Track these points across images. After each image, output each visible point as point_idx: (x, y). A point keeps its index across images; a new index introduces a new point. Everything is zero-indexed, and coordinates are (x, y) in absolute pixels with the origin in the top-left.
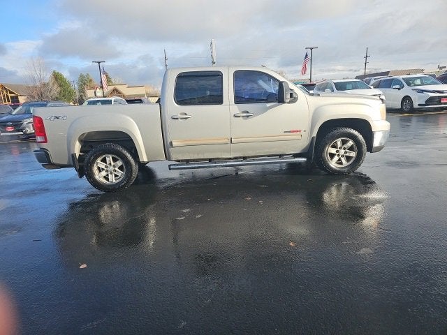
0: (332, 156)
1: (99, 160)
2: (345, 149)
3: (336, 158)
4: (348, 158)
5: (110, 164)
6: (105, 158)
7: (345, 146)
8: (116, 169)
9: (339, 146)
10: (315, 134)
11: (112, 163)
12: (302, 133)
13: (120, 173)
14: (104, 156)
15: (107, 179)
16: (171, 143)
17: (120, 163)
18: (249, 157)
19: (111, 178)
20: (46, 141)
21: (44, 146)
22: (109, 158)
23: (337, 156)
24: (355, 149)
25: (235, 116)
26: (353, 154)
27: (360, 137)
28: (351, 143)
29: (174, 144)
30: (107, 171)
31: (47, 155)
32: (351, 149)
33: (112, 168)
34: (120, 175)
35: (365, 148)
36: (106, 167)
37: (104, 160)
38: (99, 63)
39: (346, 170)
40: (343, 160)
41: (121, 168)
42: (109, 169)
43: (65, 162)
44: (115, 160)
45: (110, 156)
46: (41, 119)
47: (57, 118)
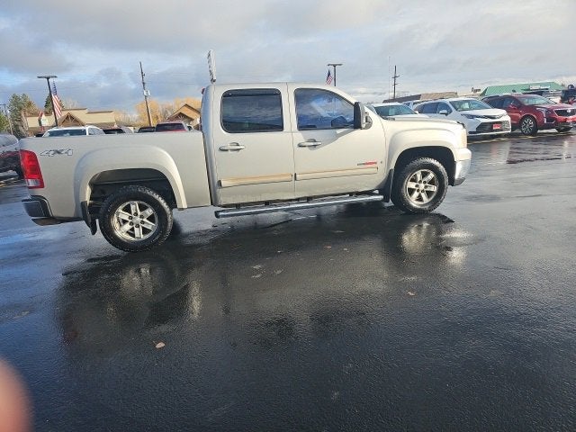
0: (411, 191)
1: (120, 210)
2: (425, 182)
3: (416, 194)
4: (429, 194)
5: (136, 214)
6: (129, 205)
7: (426, 179)
8: (145, 220)
9: (419, 179)
10: (392, 167)
11: (139, 213)
12: (378, 165)
13: (150, 225)
14: (127, 203)
15: (133, 235)
16: (220, 182)
17: (149, 212)
18: (315, 197)
19: (138, 232)
20: (42, 186)
21: (39, 192)
22: (134, 206)
23: (417, 192)
24: (437, 182)
25: (300, 146)
26: (434, 189)
27: (441, 168)
28: (431, 175)
29: (224, 183)
30: (131, 224)
31: (44, 205)
32: (432, 182)
33: (138, 219)
34: (150, 228)
35: (446, 180)
36: (131, 218)
37: (127, 209)
38: (48, 78)
39: (427, 207)
40: (424, 195)
41: (151, 219)
42: (134, 221)
43: (71, 214)
44: (142, 208)
45: (136, 202)
46: (34, 154)
47: (59, 152)
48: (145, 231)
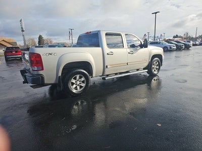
1: (72, 79)
4: (157, 69)
10: (150, 60)
11: (79, 80)
12: (147, 60)
15: (77, 89)
16: (107, 66)
17: (83, 79)
19: (78, 87)
20: (43, 69)
21: (41, 72)
22: (78, 77)
23: (154, 68)
24: (158, 65)
25: (129, 53)
27: (160, 61)
28: (157, 63)
30: (76, 84)
31: (43, 78)
34: (83, 85)
36: (76, 82)
37: (75, 78)
44: (80, 77)
45: (79, 75)
46: (40, 55)
47: (51, 54)
48: (81, 87)
